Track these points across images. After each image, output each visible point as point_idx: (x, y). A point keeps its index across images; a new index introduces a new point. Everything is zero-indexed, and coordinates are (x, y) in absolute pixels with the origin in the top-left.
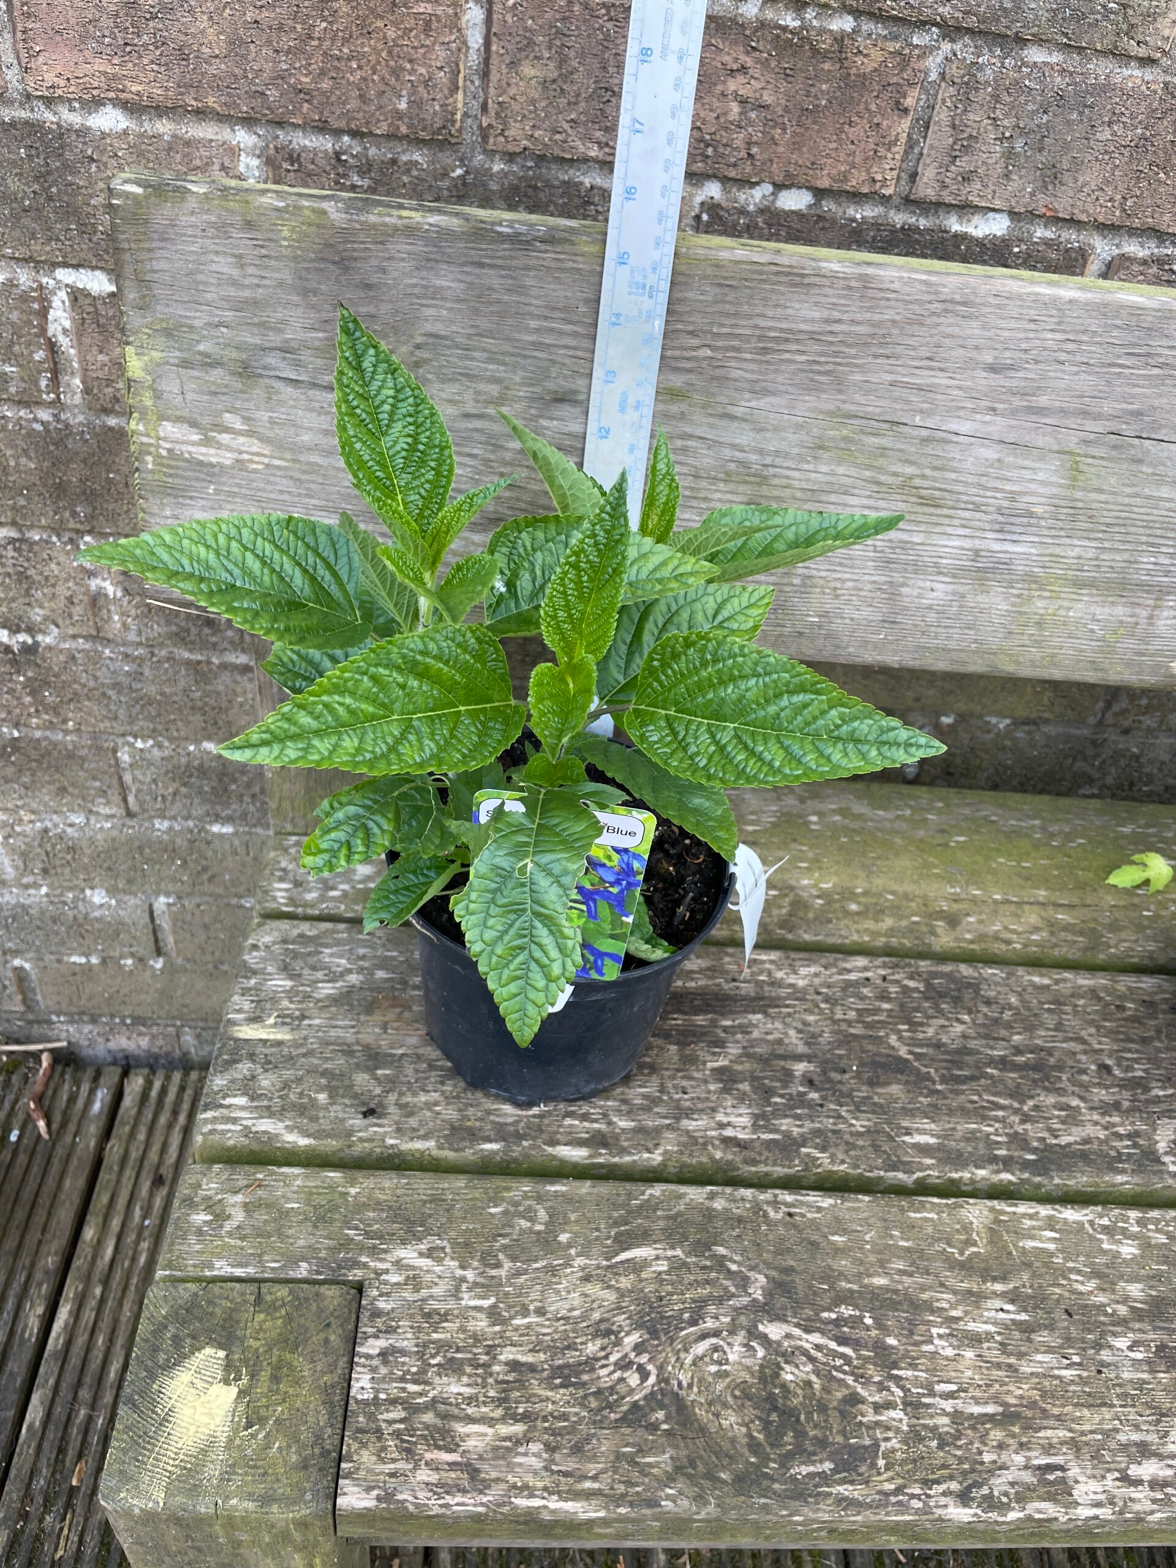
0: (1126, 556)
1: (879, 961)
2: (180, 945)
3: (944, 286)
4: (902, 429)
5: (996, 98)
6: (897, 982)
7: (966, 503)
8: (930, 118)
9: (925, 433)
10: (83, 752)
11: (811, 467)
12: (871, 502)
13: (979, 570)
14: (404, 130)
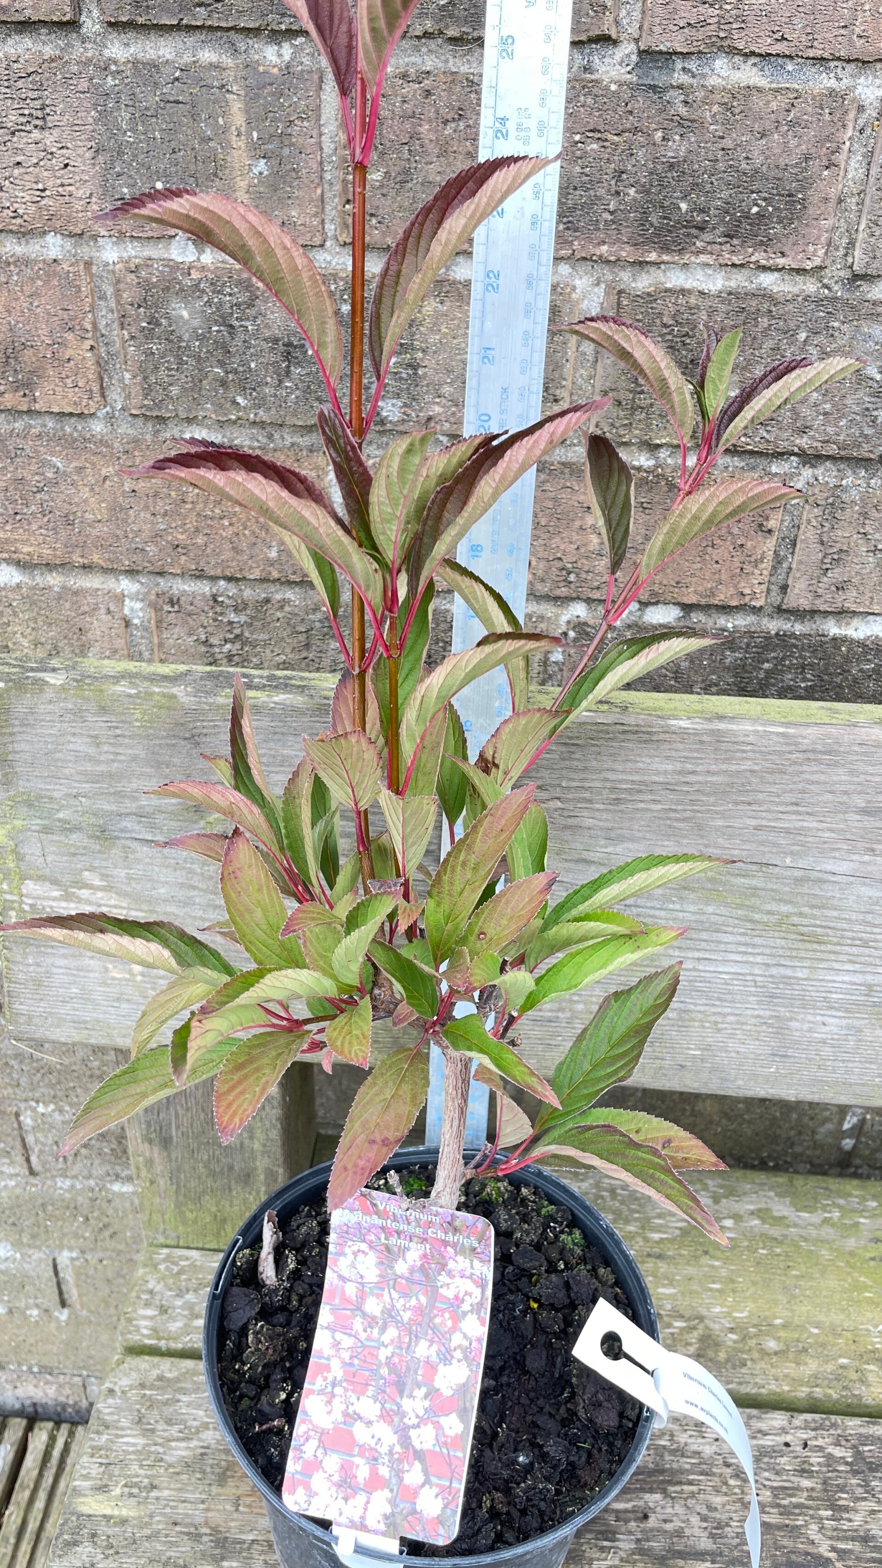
1: (800, 1419)
2: (85, 1299)
3: (805, 738)
4: (771, 869)
5: (865, 515)
6: (821, 1449)
7: (853, 939)
8: (796, 536)
9: (798, 874)
11: (677, 907)
12: (748, 939)
13: (874, 1004)
14: (275, 574)
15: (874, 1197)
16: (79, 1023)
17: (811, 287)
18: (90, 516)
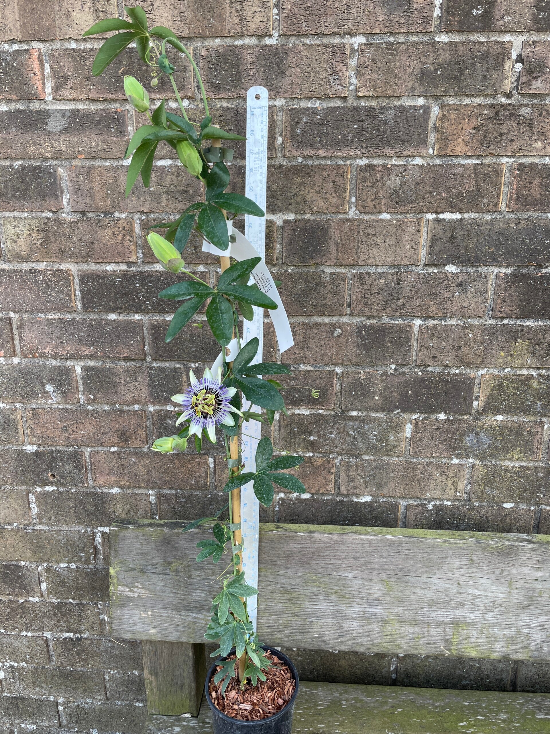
0: (413, 611)
4: (330, 576)
5: (357, 469)
7: (356, 597)
8: (340, 474)
9: (338, 577)
10: (93, 676)
11: (306, 588)
12: (327, 598)
13: (366, 618)
14: (194, 487)
15: (394, 692)
16: (132, 632)
17: (332, 413)
18: (141, 474)
